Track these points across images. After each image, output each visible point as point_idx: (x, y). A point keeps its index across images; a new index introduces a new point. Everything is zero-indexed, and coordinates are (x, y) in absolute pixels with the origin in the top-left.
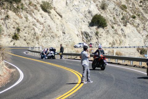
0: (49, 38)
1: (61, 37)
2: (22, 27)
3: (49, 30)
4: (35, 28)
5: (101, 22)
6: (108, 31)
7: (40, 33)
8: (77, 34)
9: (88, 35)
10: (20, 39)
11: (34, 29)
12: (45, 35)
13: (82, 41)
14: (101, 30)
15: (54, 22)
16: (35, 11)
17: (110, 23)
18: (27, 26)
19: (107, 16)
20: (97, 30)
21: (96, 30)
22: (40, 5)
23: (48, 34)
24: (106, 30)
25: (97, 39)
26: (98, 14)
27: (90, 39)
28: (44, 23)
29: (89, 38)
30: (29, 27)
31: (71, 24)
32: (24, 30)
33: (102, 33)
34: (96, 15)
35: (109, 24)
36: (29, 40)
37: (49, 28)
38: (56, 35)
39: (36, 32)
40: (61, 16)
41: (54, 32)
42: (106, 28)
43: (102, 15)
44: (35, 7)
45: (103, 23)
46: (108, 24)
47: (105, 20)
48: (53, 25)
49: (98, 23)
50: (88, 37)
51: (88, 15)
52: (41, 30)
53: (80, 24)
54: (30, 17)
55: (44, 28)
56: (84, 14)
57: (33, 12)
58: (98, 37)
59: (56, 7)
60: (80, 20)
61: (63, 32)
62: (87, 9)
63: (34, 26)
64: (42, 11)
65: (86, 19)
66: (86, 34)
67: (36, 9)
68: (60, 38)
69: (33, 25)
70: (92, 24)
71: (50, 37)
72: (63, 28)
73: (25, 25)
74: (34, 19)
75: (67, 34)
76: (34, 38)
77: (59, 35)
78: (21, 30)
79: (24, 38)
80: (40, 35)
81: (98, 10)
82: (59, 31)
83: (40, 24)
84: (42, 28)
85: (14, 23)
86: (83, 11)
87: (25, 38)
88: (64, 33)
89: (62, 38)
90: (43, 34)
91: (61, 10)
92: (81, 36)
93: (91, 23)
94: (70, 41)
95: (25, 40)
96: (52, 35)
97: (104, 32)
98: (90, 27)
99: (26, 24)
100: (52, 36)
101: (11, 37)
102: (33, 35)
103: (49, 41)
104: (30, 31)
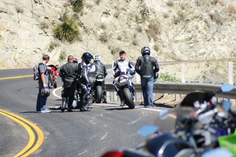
0: (201, 25)
7: (166, 10)
10: (84, 37)
12: (182, 16)
23: (197, 12)
32: (98, 1)
36: (119, 39)
39: (148, 6)
71: (206, 22)
76: (140, 30)
78: (88, 2)
79: (100, 32)
80: (166, 17)
87: (102, 31)
90: (174, 13)
95: (103, 40)
96: (212, 12)
100: (212, 17)
101: (50, 31)
102: (137, 17)
103: (199, 35)
104: (121, 6)
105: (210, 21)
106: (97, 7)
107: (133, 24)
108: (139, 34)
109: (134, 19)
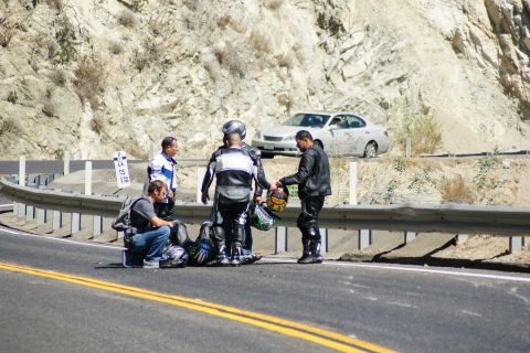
0: (198, 76)
1: (301, 60)
7: (116, 35)
8: (448, 29)
12: (153, 50)
13: (499, 91)
23: (189, 42)
36: (12, 99)
38: (259, 46)
39: (74, 22)
41: (235, 17)
61: (321, 21)
68: (296, 72)
71: (207, 68)
75: (359, 37)
76: (61, 81)
77: (285, 50)
80: (116, 50)
82: (288, 7)
88: (335, 27)
89: (316, 73)
90: (136, 42)
92: (491, 48)
94: (390, 94)
96: (221, 45)
100: (220, 57)
102: (51, 49)
103: (192, 100)
104: (14, 19)
105: (216, 66)
107: (43, 63)
108: (59, 90)
109: (45, 51)
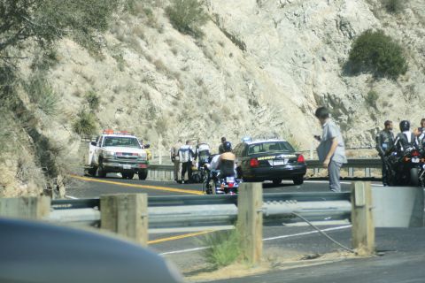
0: (202, 124)
1: (242, 116)
2: (106, 90)
3: (200, 96)
4: (152, 91)
5: (384, 59)
6: (411, 88)
7: (171, 109)
8: (300, 104)
9: (342, 106)
11: (147, 96)
12: (185, 114)
14: (385, 87)
15: (218, 68)
16: (149, 32)
17: (420, 60)
18: (124, 85)
19: (408, 32)
20: (372, 87)
21: (369, 89)
22: (162, 11)
23: (199, 111)
24: (404, 85)
25: (373, 118)
26: (374, 30)
27: (349, 121)
28: (183, 73)
29: (344, 117)
30: (129, 89)
31: (277, 71)
32: (112, 99)
33: (391, 95)
34: (367, 33)
35: (416, 63)
37: (199, 88)
38: (226, 112)
39: (155, 105)
40: (242, 46)
41: (216, 101)
42: (404, 77)
43: (388, 32)
44: (146, 19)
45: (392, 59)
46: (410, 63)
47: (398, 50)
48: (213, 78)
49: (374, 63)
50: (340, 115)
51: (338, 36)
52: (171, 99)
53: (311, 67)
54: (130, 56)
55: (182, 88)
56: (321, 32)
57: (142, 37)
58: (374, 113)
59: (222, 15)
60: (310, 55)
61: (250, 102)
62: (332, 16)
63: (146, 86)
64: (171, 32)
65: (329, 50)
66: (333, 104)
67: (150, 24)
68: (241, 122)
69: (144, 81)
70: (351, 68)
71: (206, 120)
72: (251, 86)
73: (115, 84)
74: (144, 62)
75: (265, 108)
76: (150, 127)
77: (236, 113)
78: (103, 99)
80: (171, 115)
81: (371, 16)
82: (237, 97)
83: (169, 78)
84: (175, 90)
85: (77, 80)
86: (320, 20)
87: (116, 127)
88: (255, 104)
89: (248, 122)
90: (179, 112)
91: (239, 22)
93: (348, 63)
94: (278, 130)
96: (211, 112)
97: (398, 92)
98: (347, 78)
99: (119, 80)
100: (211, 116)
101: (69, 125)
102: (147, 115)
103: (200, 133)
104: (133, 104)
105: (209, 120)
106: (111, 105)
107: (144, 120)
108: (150, 130)
109: (144, 116)
